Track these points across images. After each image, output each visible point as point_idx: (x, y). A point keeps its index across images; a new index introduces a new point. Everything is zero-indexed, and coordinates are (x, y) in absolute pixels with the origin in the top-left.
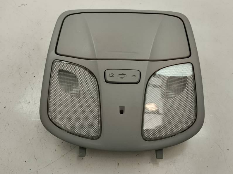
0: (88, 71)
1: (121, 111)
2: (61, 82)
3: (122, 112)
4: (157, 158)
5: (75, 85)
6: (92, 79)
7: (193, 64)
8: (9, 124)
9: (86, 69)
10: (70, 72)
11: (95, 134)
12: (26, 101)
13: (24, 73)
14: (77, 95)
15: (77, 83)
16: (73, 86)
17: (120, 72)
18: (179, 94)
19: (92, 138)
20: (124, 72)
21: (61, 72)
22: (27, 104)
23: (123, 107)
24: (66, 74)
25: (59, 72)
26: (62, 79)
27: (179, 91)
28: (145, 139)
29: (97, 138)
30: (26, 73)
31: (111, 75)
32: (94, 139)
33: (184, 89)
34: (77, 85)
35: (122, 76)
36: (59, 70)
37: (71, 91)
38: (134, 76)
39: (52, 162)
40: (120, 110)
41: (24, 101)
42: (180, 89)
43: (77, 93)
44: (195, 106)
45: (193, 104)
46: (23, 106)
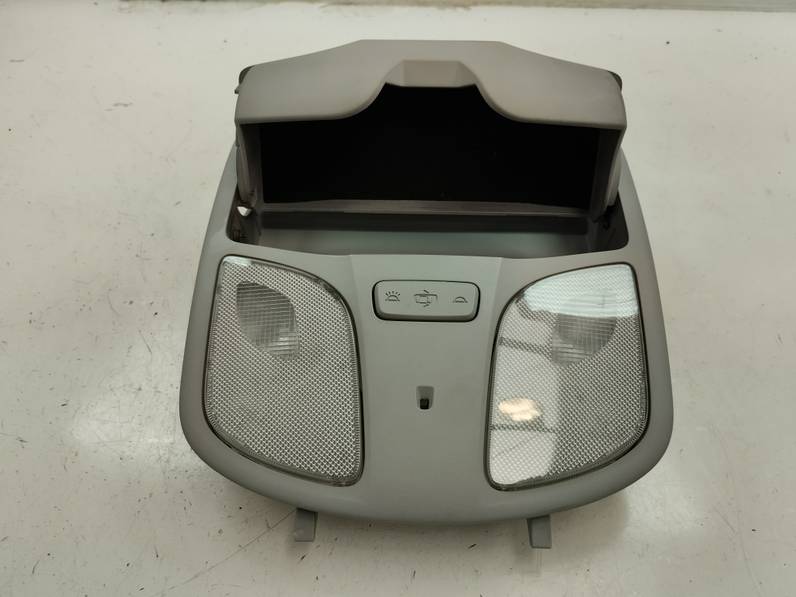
0: (325, 286)
1: (422, 401)
2: (245, 317)
3: (425, 404)
4: (533, 547)
5: (287, 326)
6: (336, 309)
7: (636, 268)
8: (76, 455)
9: (317, 280)
10: (271, 290)
11: (346, 469)
12: (131, 385)
13: (125, 302)
14: (291, 355)
15: (292, 321)
16: (282, 330)
17: (420, 288)
18: (595, 352)
19: (336, 482)
20: (431, 288)
21: (243, 289)
22: (133, 396)
23: (430, 390)
24: (261, 295)
25: (239, 289)
26: (247, 309)
27: (594, 343)
28: (497, 487)
29: (351, 481)
30: (131, 303)
31: (393, 297)
32: (341, 486)
33: (609, 337)
34: (292, 324)
35: (424, 299)
36: (240, 285)
37: (275, 344)
38: (461, 300)
39: (208, 566)
40: (420, 398)
41: (124, 386)
42: (597, 338)
43: (292, 348)
44: (643, 386)
45: (638, 382)
46: (119, 401)
